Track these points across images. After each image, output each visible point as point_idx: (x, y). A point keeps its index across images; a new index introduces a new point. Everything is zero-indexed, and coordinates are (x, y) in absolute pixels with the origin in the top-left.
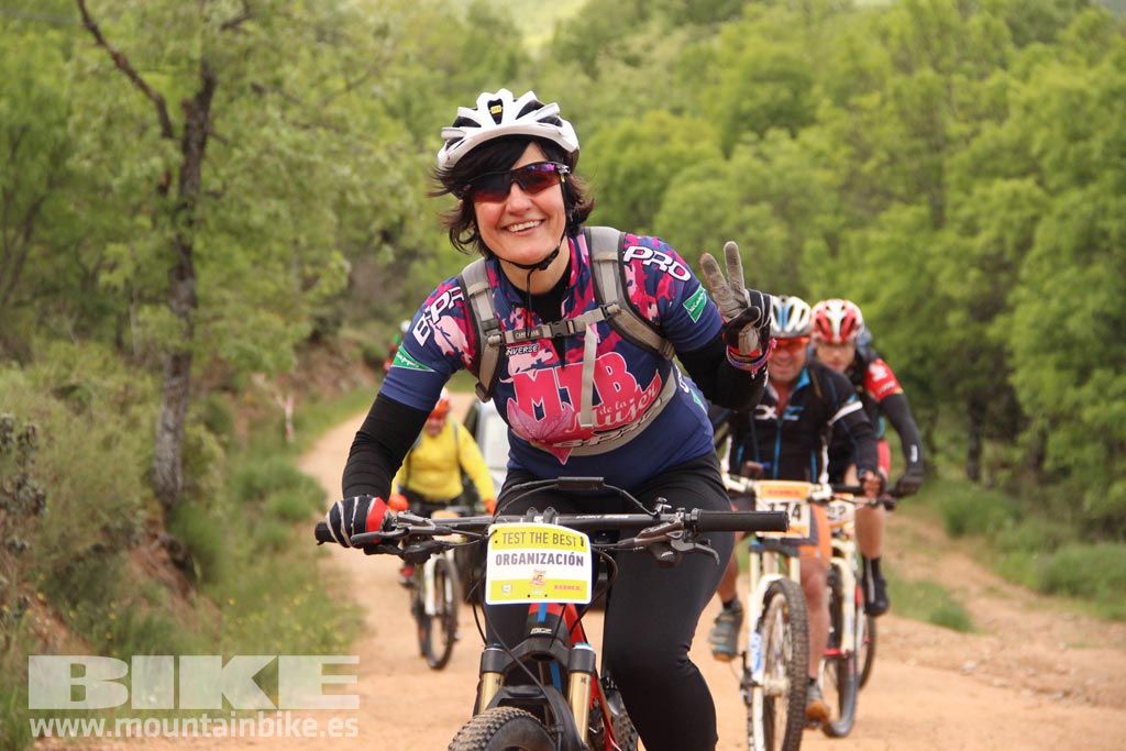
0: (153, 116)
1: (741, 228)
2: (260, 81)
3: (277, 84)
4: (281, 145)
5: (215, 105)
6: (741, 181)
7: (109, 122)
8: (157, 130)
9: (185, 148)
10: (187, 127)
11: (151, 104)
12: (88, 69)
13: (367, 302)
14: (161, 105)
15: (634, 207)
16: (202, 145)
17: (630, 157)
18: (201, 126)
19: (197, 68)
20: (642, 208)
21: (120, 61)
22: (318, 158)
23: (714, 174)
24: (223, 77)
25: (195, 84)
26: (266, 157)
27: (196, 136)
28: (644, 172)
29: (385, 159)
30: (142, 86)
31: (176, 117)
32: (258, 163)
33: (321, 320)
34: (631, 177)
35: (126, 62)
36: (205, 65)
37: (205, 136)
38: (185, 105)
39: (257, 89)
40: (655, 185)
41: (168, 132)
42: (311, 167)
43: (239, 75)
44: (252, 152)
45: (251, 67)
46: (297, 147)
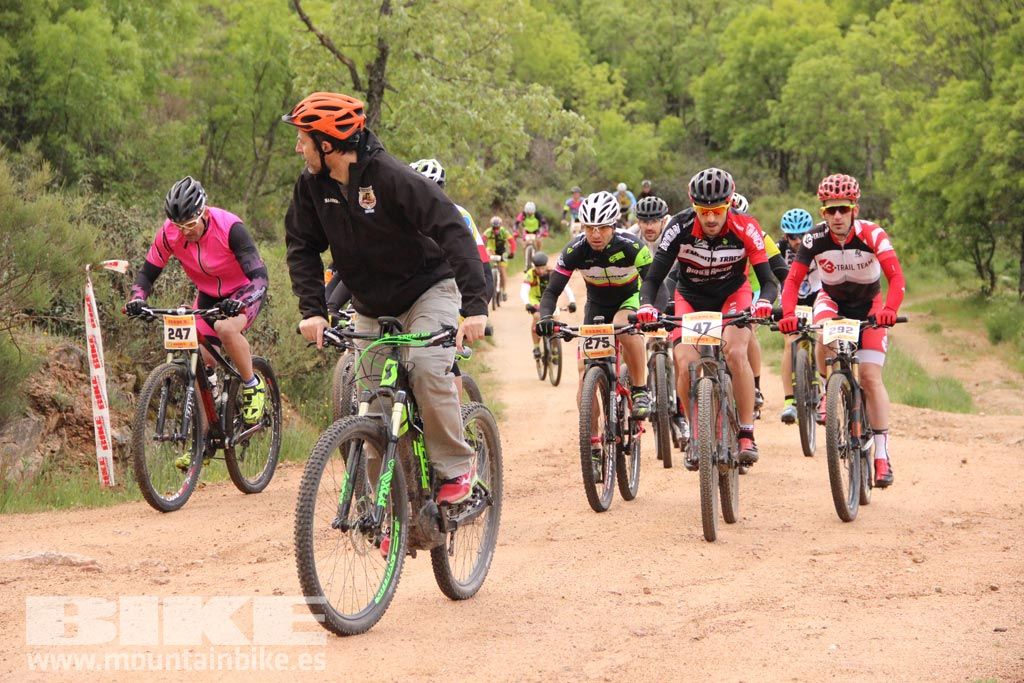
0: (348, 75)
1: (855, 94)
2: (419, 50)
3: (430, 51)
4: (431, 97)
5: (388, 67)
6: (854, 55)
7: (320, 79)
8: (350, 85)
9: (369, 98)
10: (370, 82)
11: (346, 67)
12: (304, 48)
13: (541, 172)
14: (352, 70)
15: (766, 80)
16: (381, 94)
17: (761, 39)
18: (380, 80)
19: (376, 43)
20: (772, 81)
21: (324, 41)
22: (458, 105)
23: (833, 50)
24: (392, 48)
25: (376, 52)
26: (422, 104)
27: (377, 88)
28: (775, 51)
29: (503, 103)
30: (340, 56)
31: (362, 75)
32: (417, 108)
33: (501, 191)
34: (762, 56)
35: (328, 40)
36: (380, 41)
37: (383, 88)
38: (369, 67)
39: (417, 56)
40: (783, 62)
41: (357, 87)
42: (454, 111)
43: (402, 47)
44: (413, 101)
45: (411, 41)
46: (443, 97)
